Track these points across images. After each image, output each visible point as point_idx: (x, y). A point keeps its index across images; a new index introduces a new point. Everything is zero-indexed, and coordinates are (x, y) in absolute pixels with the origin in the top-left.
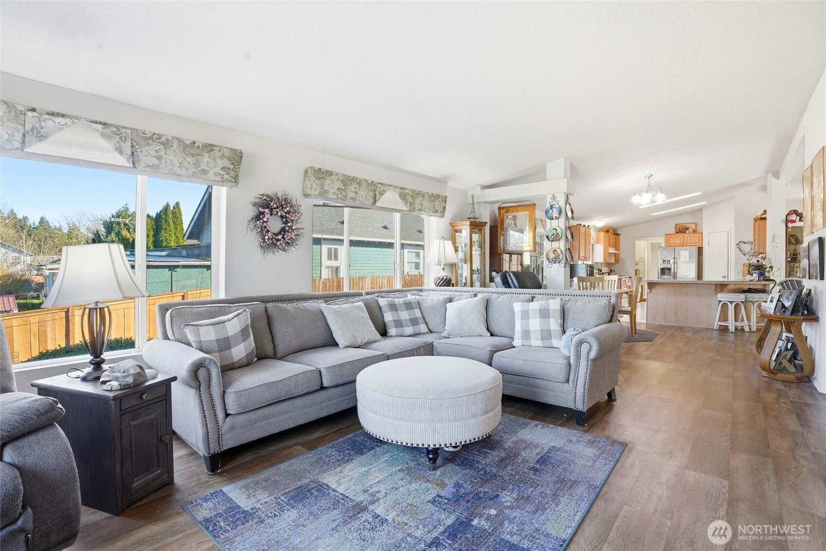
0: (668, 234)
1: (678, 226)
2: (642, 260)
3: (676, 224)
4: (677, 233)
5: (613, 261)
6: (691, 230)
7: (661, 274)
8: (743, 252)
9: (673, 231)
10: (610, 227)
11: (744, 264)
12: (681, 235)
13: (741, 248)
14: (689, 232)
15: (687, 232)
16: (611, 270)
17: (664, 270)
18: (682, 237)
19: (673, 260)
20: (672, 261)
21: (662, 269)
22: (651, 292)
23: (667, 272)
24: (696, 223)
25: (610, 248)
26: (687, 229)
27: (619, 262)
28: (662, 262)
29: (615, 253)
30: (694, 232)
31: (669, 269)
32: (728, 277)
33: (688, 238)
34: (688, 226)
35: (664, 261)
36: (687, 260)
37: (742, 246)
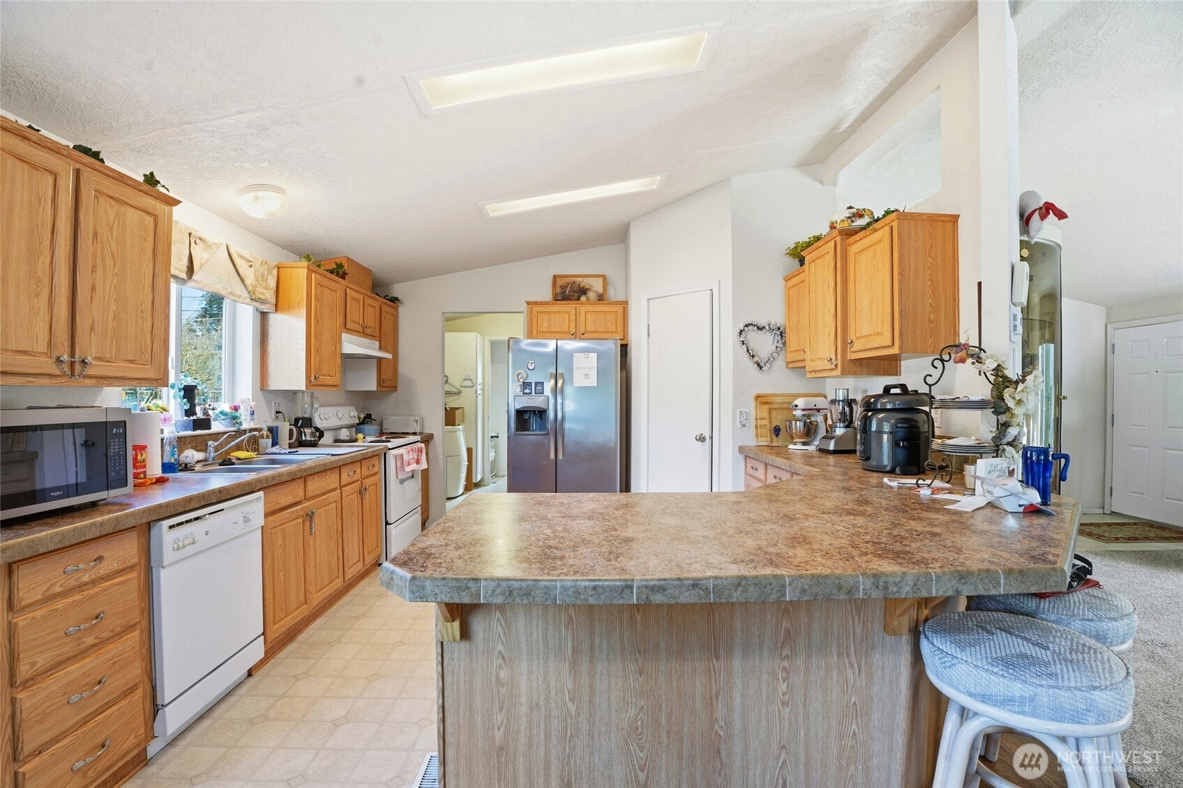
0: (536, 303)
1: (560, 282)
2: (468, 383)
3: (555, 277)
4: (557, 300)
5: (371, 385)
6: (592, 295)
7: (517, 430)
8: (756, 359)
9: (547, 295)
10: (349, 260)
11: (757, 397)
12: (569, 307)
13: (751, 345)
14: (588, 299)
15: (583, 298)
16: (368, 416)
17: (526, 416)
18: (573, 312)
19: (553, 382)
20: (548, 386)
21: (520, 413)
22: (465, 634)
23: (534, 422)
24: (604, 277)
25: (345, 336)
26: (583, 291)
27: (394, 388)
28: (518, 390)
29: (380, 360)
30: (601, 298)
31: (541, 413)
32: (711, 438)
33: (589, 316)
34: (585, 282)
35: (526, 385)
36: (593, 382)
37: (754, 337)
